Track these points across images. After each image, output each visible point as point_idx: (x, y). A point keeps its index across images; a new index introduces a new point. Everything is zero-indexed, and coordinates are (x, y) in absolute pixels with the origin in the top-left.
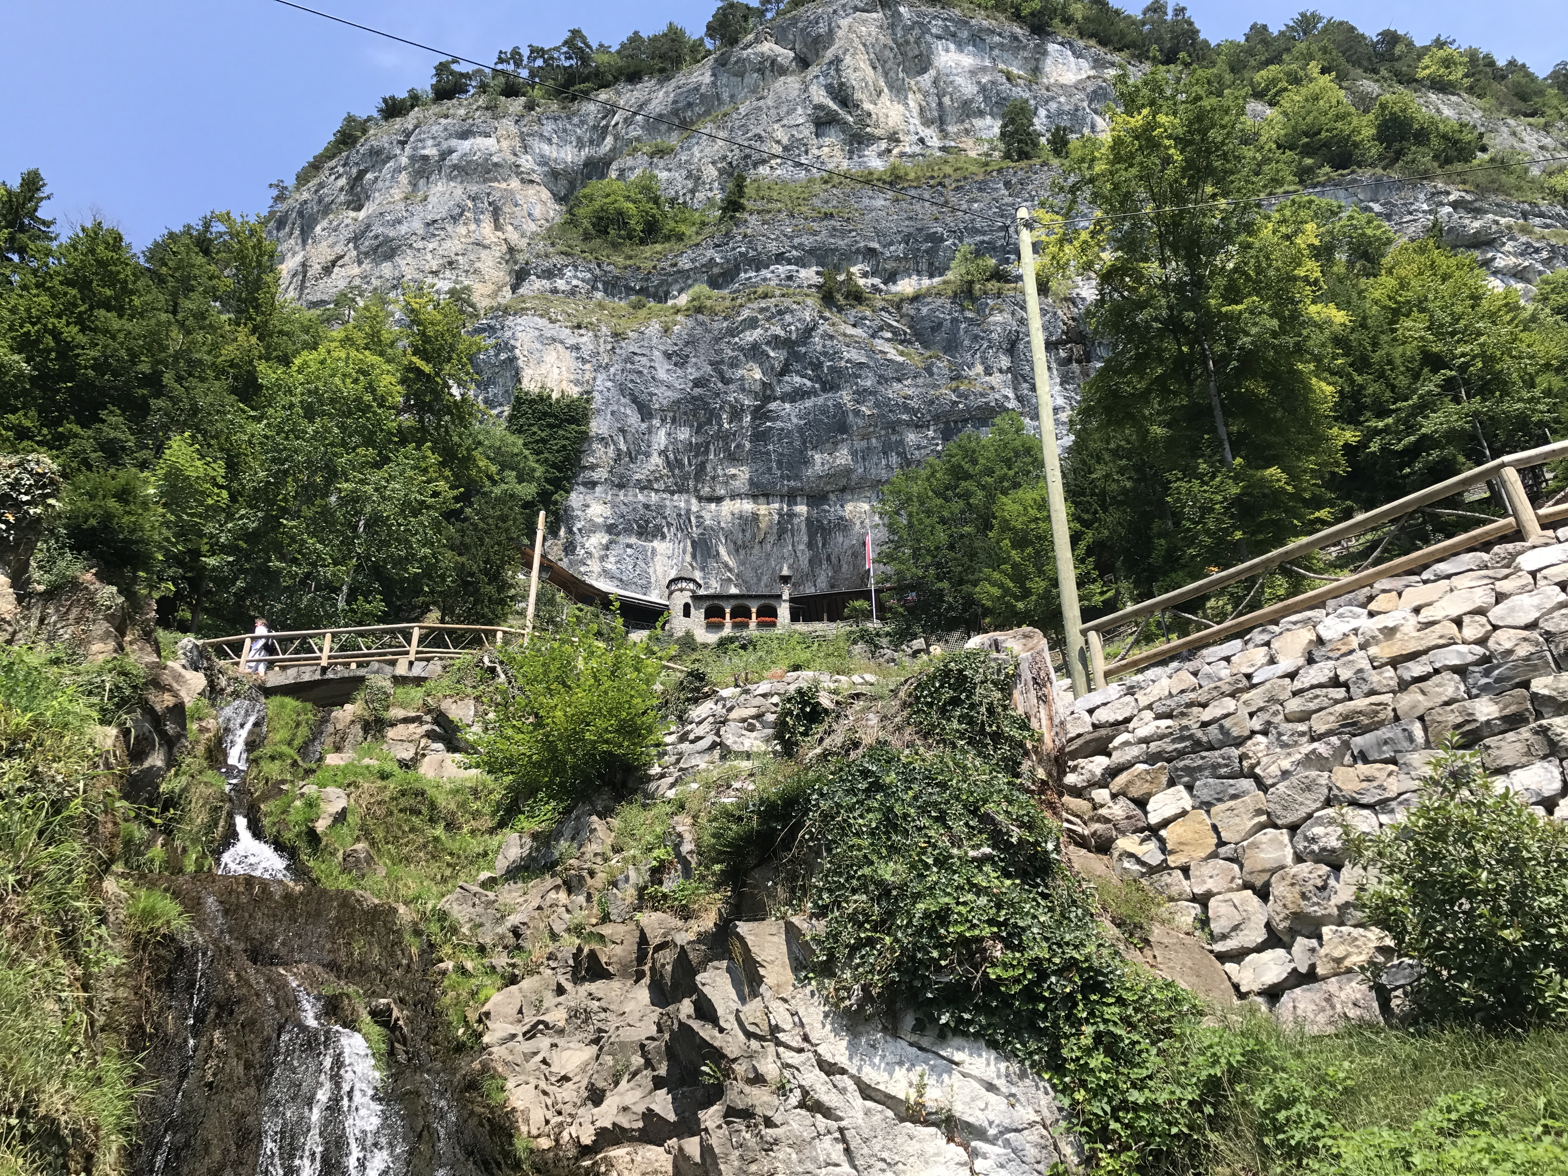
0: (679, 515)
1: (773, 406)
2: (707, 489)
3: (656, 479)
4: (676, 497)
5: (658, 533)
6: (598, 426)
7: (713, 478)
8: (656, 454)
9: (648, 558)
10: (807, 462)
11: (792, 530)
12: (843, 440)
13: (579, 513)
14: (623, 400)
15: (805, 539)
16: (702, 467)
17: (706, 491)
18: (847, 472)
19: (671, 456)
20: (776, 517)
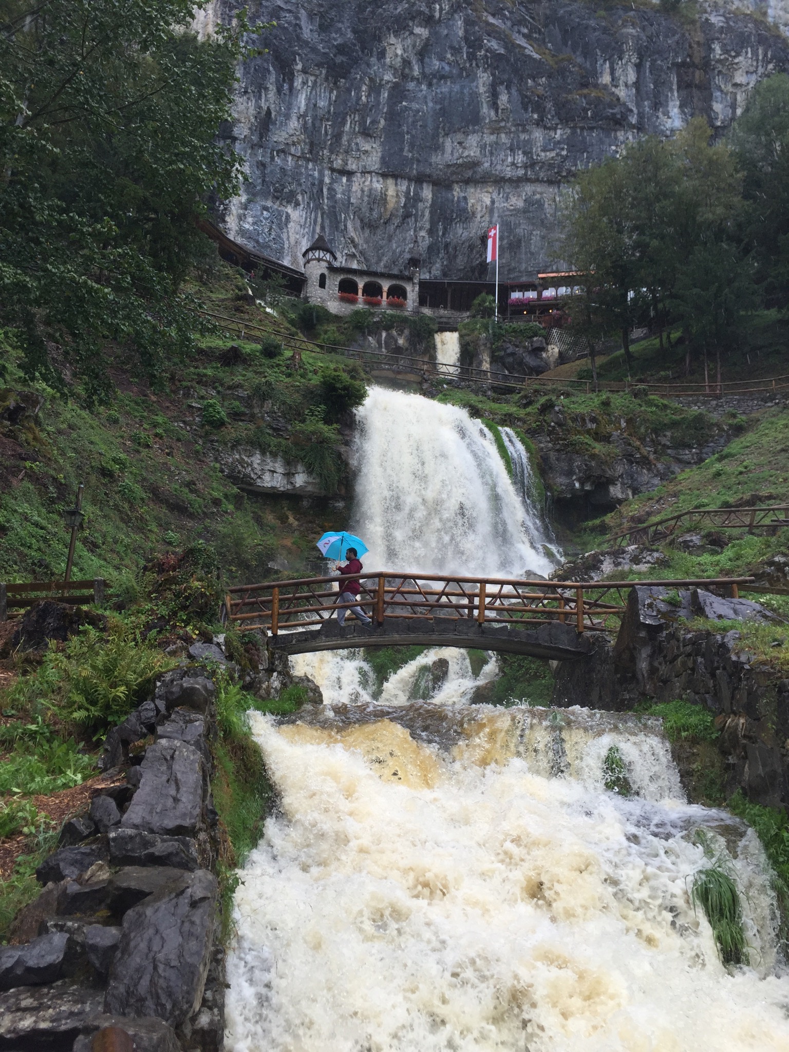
0: (313, 184)
1: (411, 85)
2: (340, 161)
3: (294, 144)
4: (311, 165)
5: (292, 199)
7: (347, 152)
8: (294, 118)
9: (282, 222)
10: (438, 148)
11: (416, 216)
12: (474, 132)
15: (427, 226)
16: (338, 137)
17: (338, 163)
18: (475, 164)
19: (310, 122)
20: (403, 200)
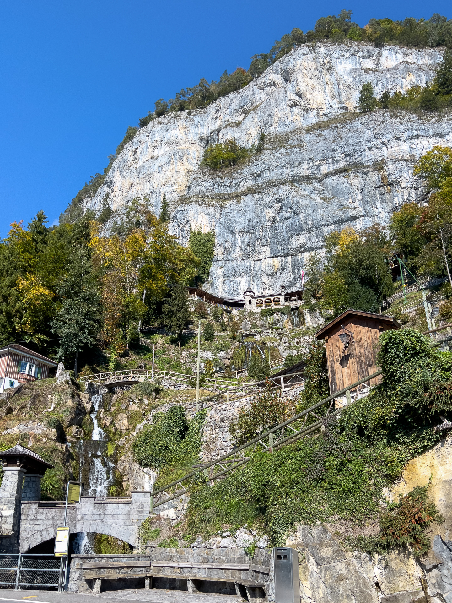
0: (247, 268)
1: (277, 224)
2: (256, 257)
3: (239, 256)
4: (246, 261)
5: (240, 275)
6: (217, 241)
7: (258, 253)
8: (238, 248)
9: (238, 284)
10: (290, 243)
11: (286, 268)
12: (302, 234)
13: (214, 272)
14: (225, 230)
15: (291, 271)
16: (254, 249)
18: (304, 245)
19: (243, 248)
20: (280, 264)
